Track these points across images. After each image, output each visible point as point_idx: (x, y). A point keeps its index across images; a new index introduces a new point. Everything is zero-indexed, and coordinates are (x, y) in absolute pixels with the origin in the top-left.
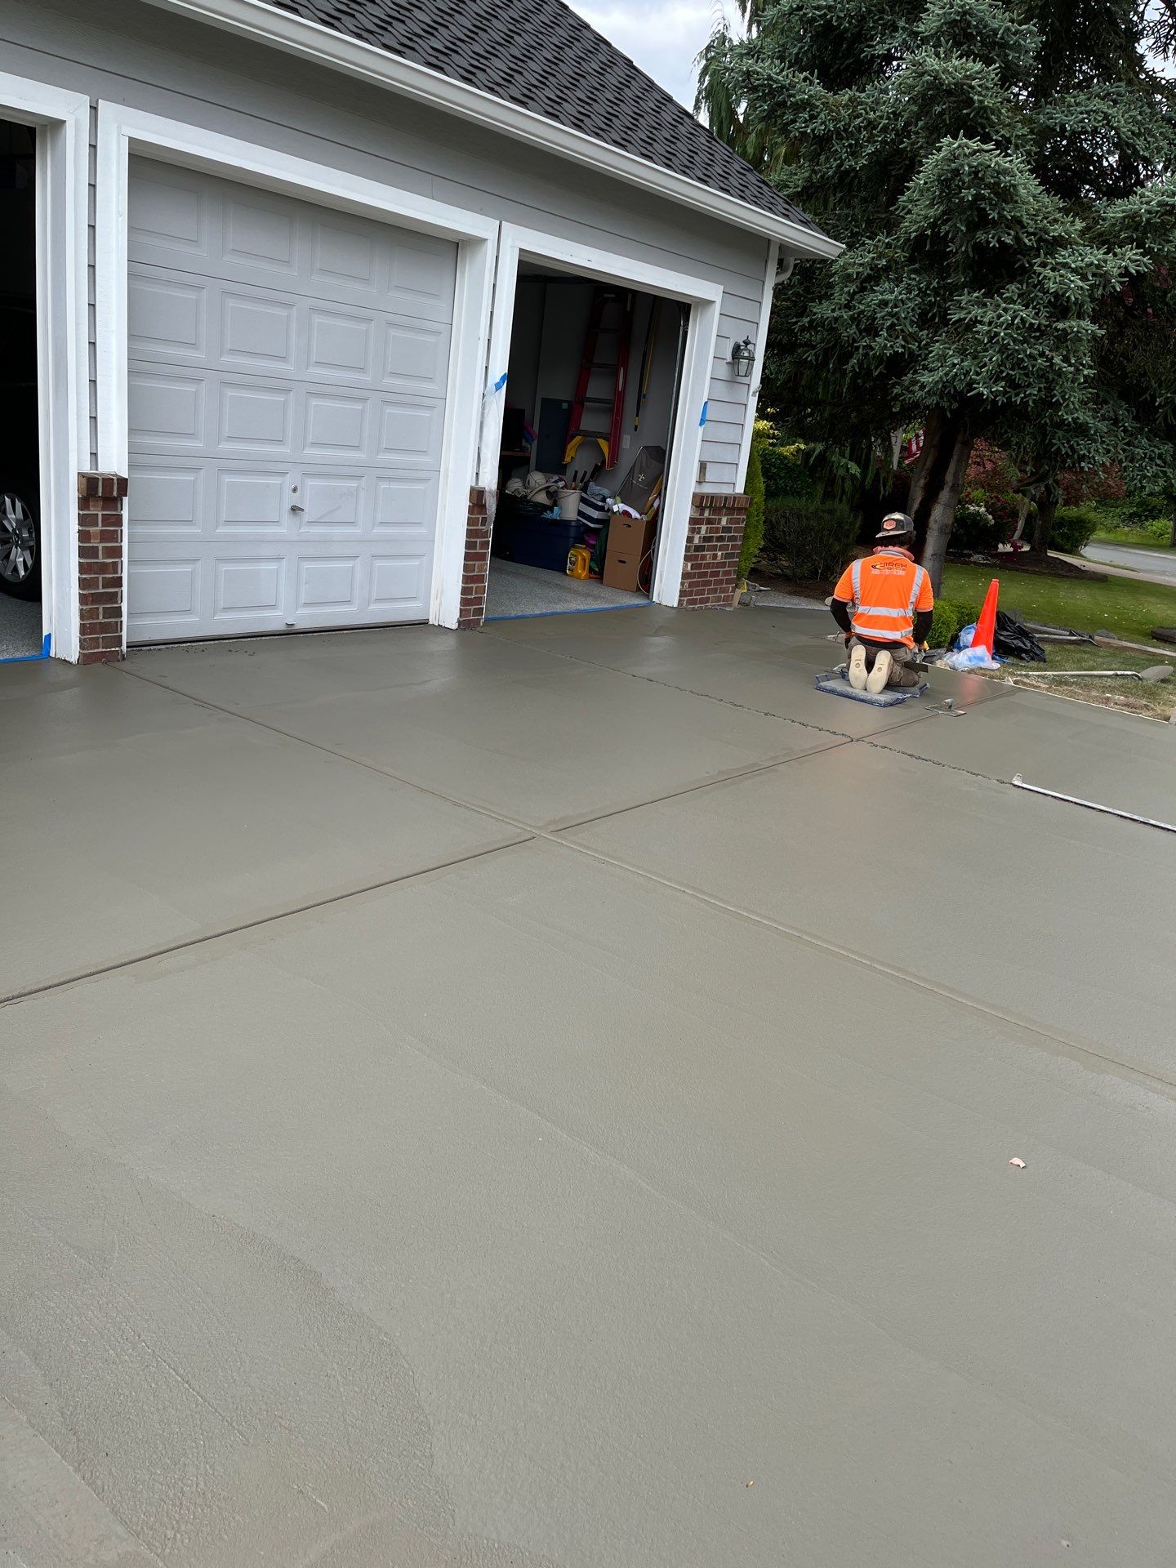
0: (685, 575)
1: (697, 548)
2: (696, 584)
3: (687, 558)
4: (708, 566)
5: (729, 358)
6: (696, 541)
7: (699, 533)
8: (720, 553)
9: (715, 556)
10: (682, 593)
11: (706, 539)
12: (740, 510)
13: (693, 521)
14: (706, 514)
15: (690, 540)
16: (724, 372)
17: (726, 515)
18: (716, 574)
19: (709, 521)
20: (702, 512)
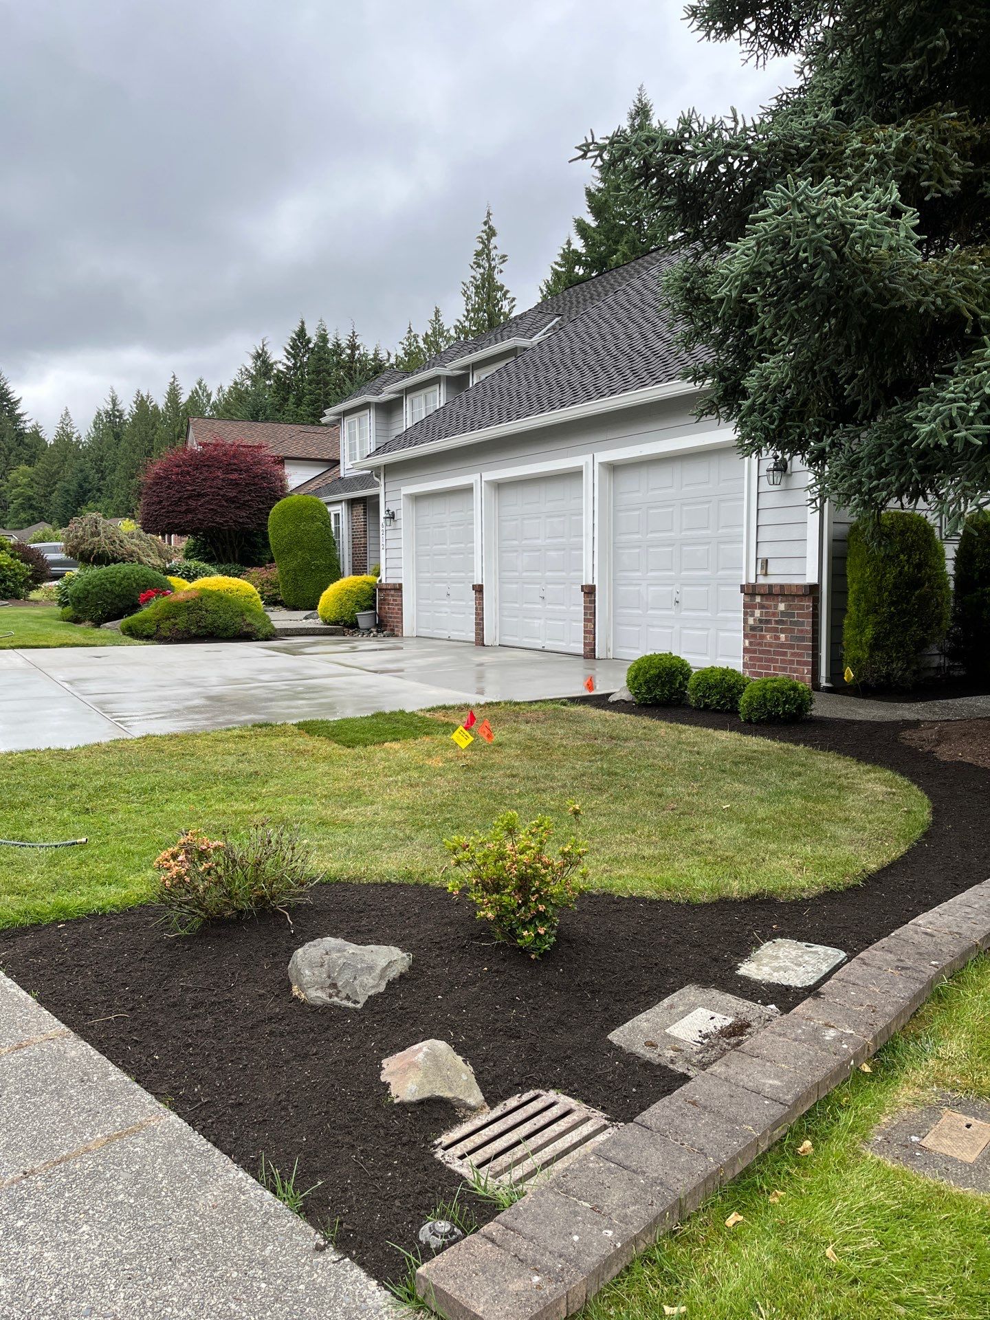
1: (753, 628)
2: (760, 660)
4: (770, 645)
6: (751, 622)
7: (752, 615)
8: (783, 636)
9: (778, 638)
11: (761, 621)
12: (801, 597)
13: (746, 606)
14: (758, 599)
15: (745, 621)
17: (782, 602)
18: (785, 654)
19: (762, 607)
20: (753, 597)
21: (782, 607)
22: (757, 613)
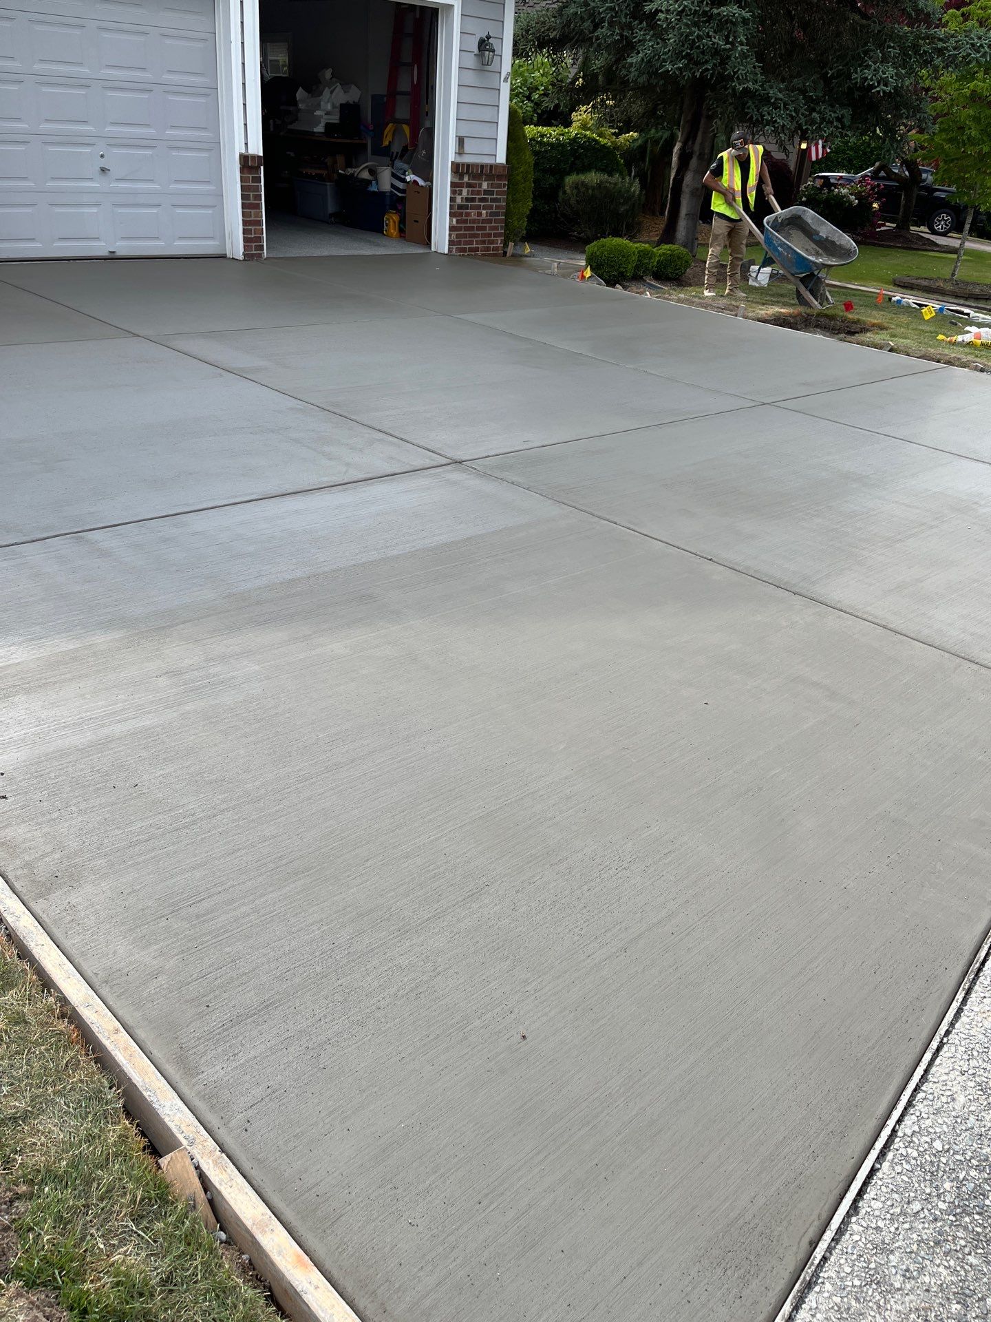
0: (452, 228)
1: (460, 207)
2: (465, 236)
3: (451, 215)
4: (474, 221)
5: (476, 50)
6: (459, 200)
7: (460, 194)
8: (484, 212)
9: (480, 214)
10: (451, 243)
11: (467, 199)
12: (500, 177)
13: (453, 185)
14: (466, 179)
15: (452, 200)
16: (471, 61)
17: (485, 180)
18: (483, 229)
19: (469, 185)
20: (461, 177)
21: (485, 185)
22: (463, 192)
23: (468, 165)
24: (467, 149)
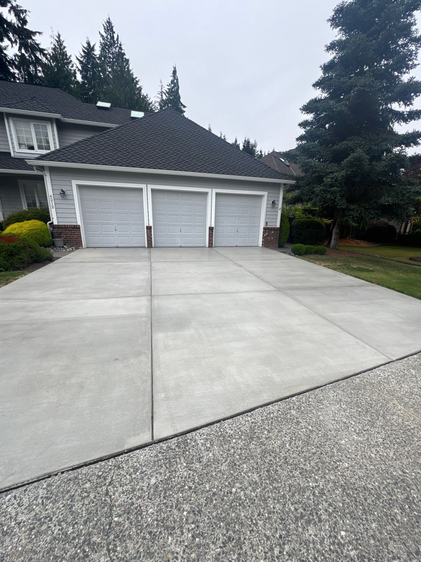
0: (263, 241)
1: (265, 237)
2: (266, 243)
3: (263, 238)
4: (270, 240)
5: (271, 203)
6: (265, 235)
8: (273, 238)
9: (271, 238)
10: (262, 244)
12: (277, 230)
13: (263, 232)
14: (267, 231)
15: (263, 235)
16: (270, 206)
18: (272, 242)
19: (268, 232)
20: (266, 230)
21: (273, 232)
22: (267, 234)
23: (268, 228)
24: (268, 224)
